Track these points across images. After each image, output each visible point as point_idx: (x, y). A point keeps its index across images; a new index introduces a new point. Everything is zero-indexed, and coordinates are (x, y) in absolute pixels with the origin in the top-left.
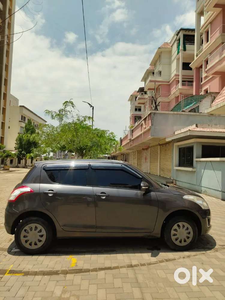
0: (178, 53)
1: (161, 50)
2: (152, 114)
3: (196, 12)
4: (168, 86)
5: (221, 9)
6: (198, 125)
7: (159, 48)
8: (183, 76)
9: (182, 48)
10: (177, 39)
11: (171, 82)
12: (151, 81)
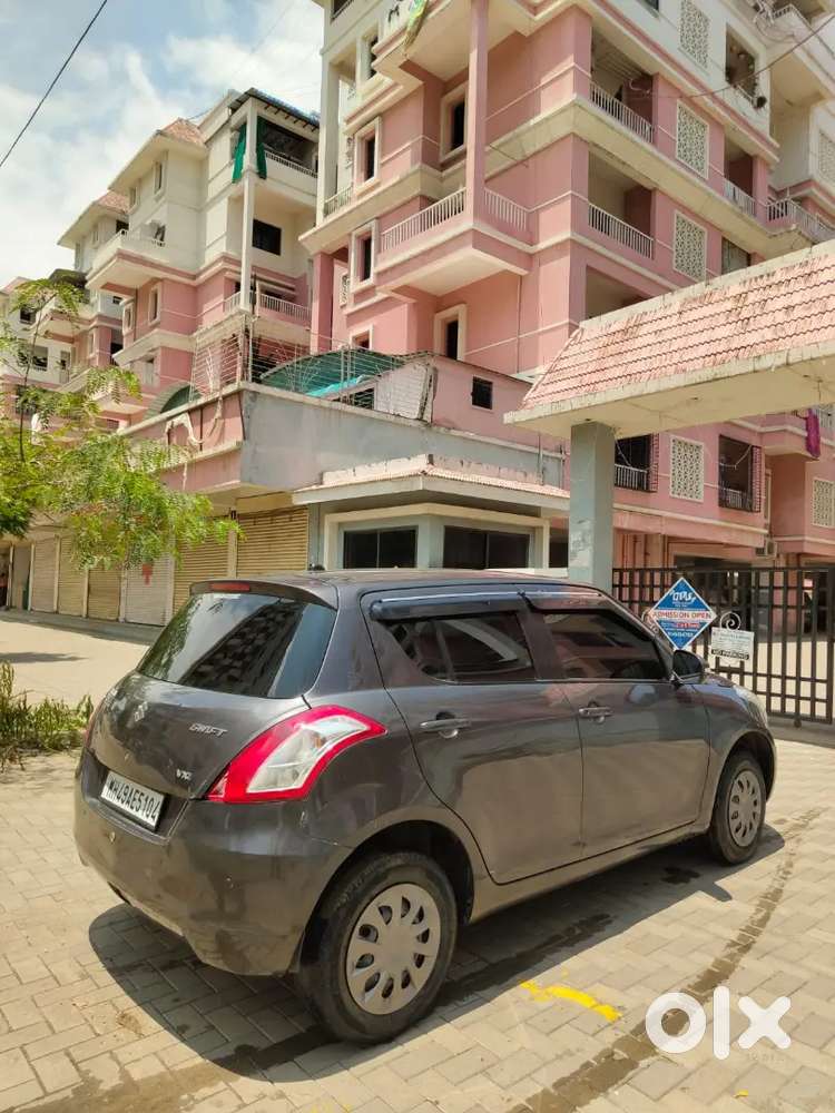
0: (237, 177)
1: (165, 143)
2: (246, 397)
3: (323, 53)
4: (194, 292)
5: (421, 83)
6: (434, 458)
7: (160, 133)
8: (254, 268)
9: (254, 167)
10: (234, 122)
11: (202, 278)
12: (121, 255)
